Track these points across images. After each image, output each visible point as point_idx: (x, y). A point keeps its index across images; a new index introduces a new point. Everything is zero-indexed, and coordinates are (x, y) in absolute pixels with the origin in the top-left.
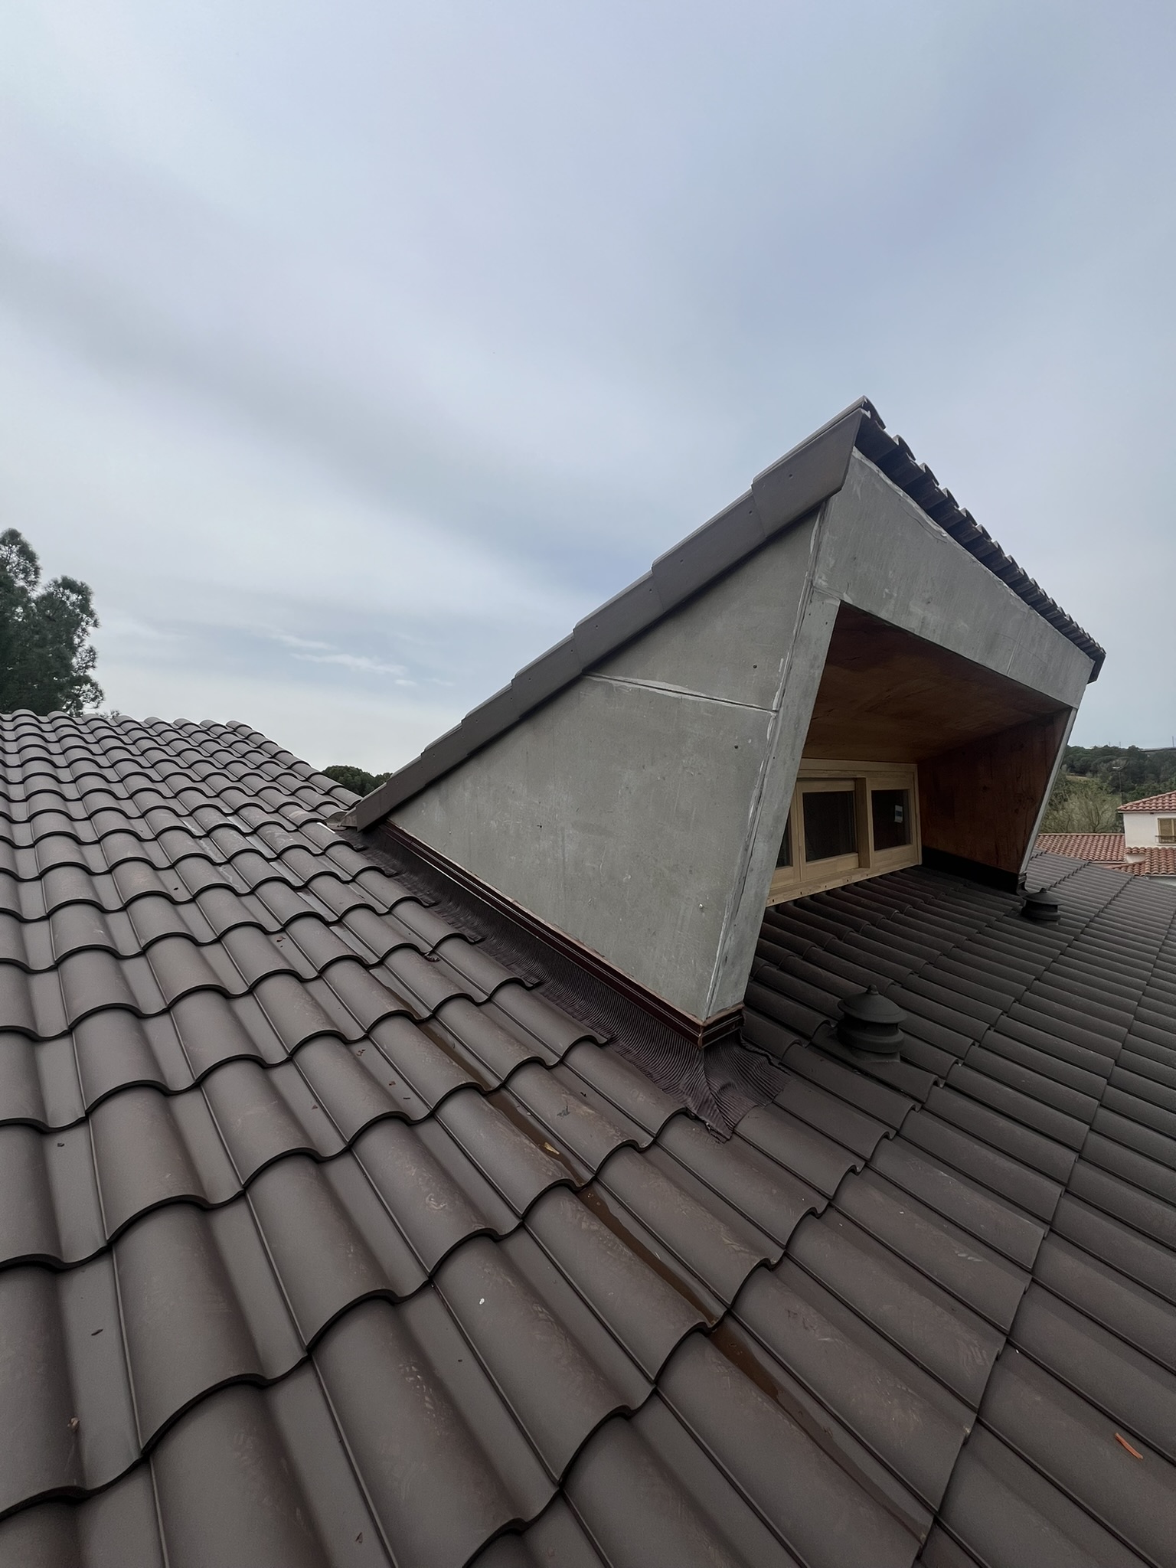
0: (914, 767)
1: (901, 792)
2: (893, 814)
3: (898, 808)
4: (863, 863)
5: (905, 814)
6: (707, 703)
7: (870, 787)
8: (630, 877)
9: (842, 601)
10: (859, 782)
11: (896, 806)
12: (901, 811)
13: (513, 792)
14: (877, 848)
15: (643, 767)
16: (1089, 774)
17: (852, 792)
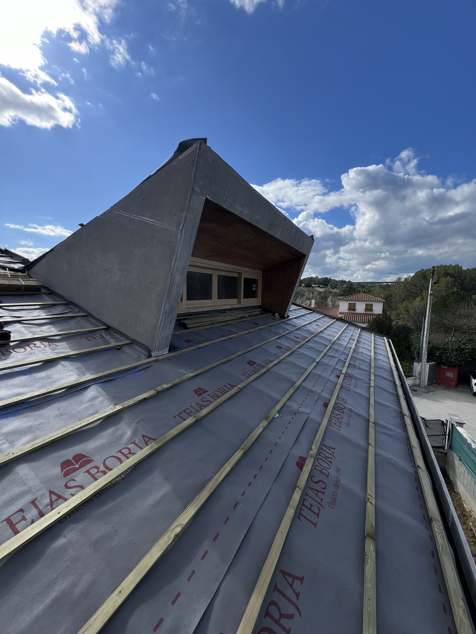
0: (261, 272)
1: (256, 280)
2: (252, 287)
3: (254, 285)
4: (239, 302)
5: (256, 288)
6: (161, 226)
7: (243, 277)
8: (136, 287)
9: (206, 198)
10: (240, 274)
11: (253, 285)
12: (255, 286)
13: (96, 257)
14: (244, 298)
15: (141, 248)
16: (336, 289)
17: (237, 277)
